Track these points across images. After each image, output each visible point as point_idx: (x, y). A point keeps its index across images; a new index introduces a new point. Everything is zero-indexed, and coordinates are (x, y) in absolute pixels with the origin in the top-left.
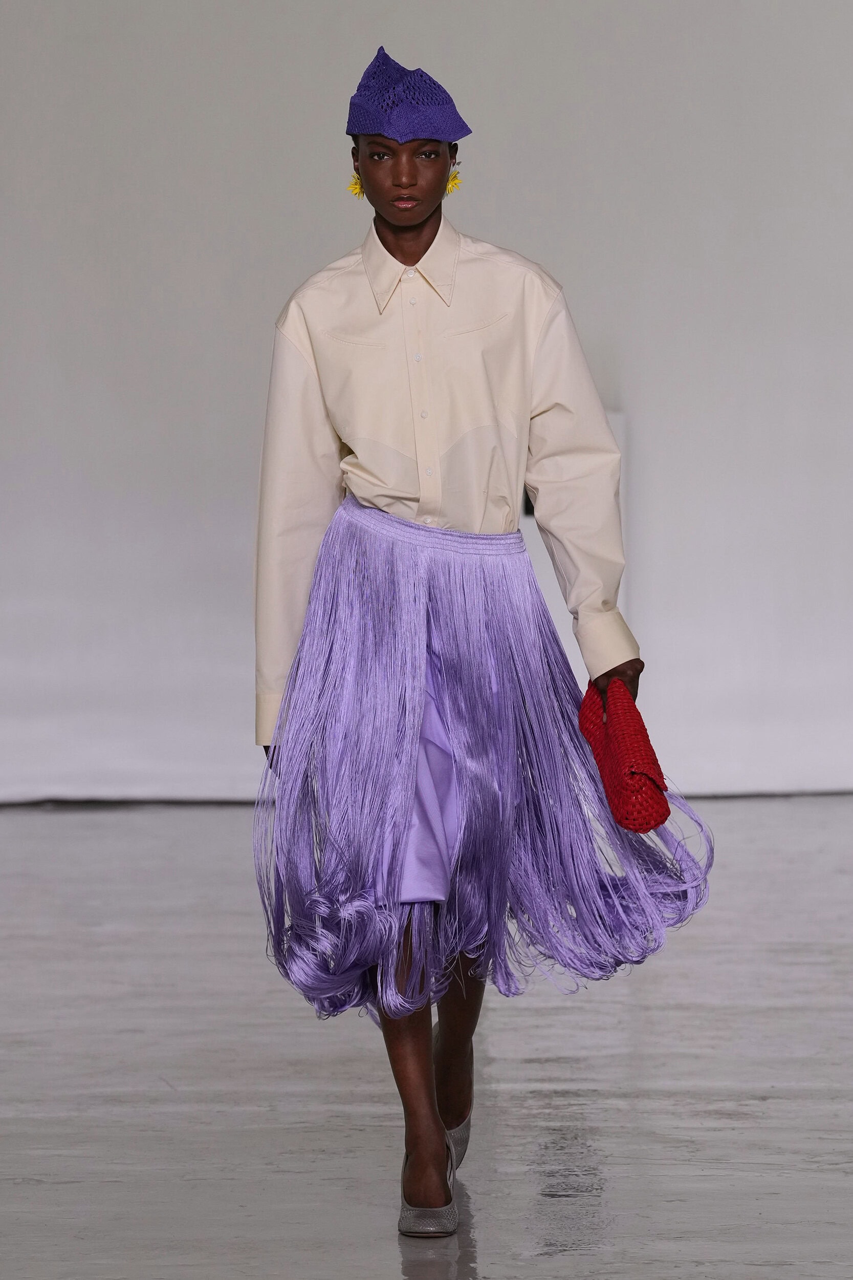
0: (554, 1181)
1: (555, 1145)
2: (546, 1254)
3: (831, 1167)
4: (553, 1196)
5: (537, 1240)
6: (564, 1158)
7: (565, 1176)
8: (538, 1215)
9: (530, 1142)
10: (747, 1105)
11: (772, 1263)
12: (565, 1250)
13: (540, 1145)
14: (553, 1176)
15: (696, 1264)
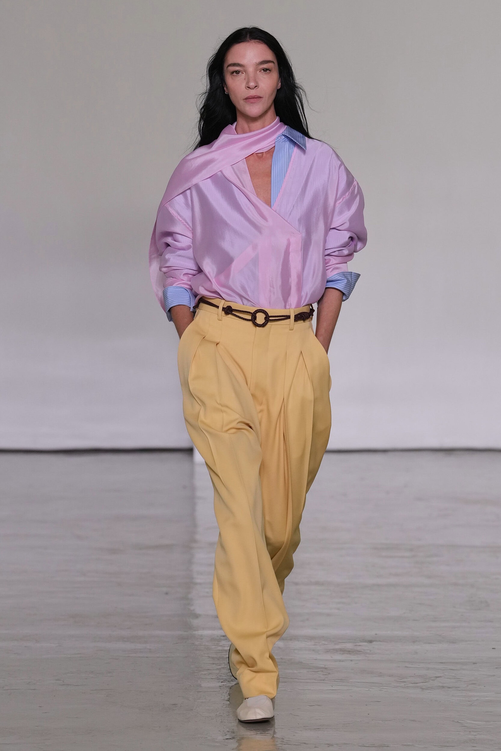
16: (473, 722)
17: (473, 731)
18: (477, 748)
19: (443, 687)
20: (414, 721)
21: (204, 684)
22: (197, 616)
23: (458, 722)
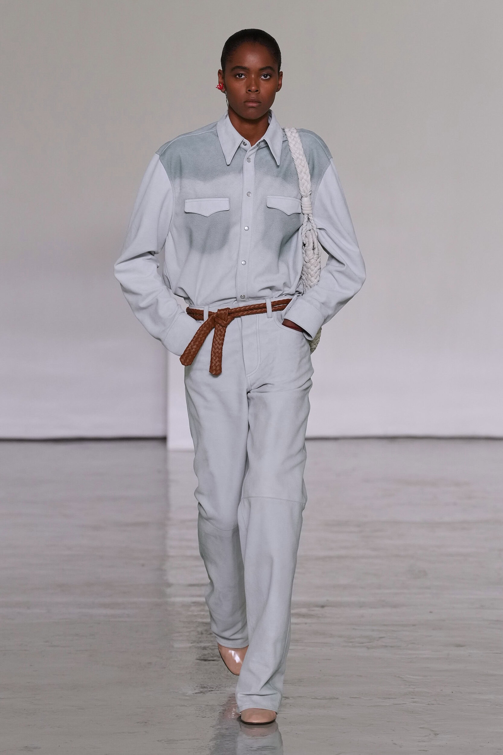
0: (206, 652)
1: (205, 632)
2: (201, 692)
3: (359, 645)
4: (205, 660)
5: (196, 685)
6: (212, 639)
7: (212, 649)
8: (198, 671)
9: (192, 631)
10: (313, 610)
11: (327, 698)
12: (212, 691)
13: (198, 632)
14: (206, 649)
15: (285, 698)
16: (412, 677)
17: (411, 685)
18: (415, 700)
19: (386, 646)
20: (361, 676)
21: (177, 645)
22: (169, 585)
23: (399, 677)
